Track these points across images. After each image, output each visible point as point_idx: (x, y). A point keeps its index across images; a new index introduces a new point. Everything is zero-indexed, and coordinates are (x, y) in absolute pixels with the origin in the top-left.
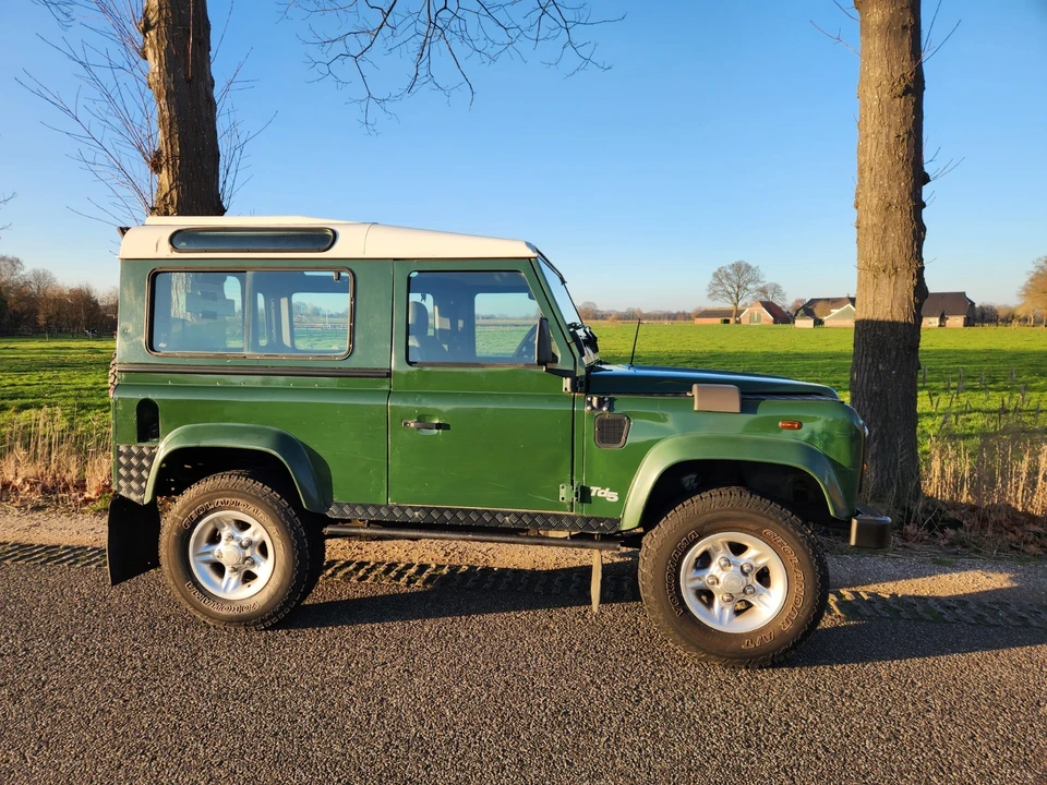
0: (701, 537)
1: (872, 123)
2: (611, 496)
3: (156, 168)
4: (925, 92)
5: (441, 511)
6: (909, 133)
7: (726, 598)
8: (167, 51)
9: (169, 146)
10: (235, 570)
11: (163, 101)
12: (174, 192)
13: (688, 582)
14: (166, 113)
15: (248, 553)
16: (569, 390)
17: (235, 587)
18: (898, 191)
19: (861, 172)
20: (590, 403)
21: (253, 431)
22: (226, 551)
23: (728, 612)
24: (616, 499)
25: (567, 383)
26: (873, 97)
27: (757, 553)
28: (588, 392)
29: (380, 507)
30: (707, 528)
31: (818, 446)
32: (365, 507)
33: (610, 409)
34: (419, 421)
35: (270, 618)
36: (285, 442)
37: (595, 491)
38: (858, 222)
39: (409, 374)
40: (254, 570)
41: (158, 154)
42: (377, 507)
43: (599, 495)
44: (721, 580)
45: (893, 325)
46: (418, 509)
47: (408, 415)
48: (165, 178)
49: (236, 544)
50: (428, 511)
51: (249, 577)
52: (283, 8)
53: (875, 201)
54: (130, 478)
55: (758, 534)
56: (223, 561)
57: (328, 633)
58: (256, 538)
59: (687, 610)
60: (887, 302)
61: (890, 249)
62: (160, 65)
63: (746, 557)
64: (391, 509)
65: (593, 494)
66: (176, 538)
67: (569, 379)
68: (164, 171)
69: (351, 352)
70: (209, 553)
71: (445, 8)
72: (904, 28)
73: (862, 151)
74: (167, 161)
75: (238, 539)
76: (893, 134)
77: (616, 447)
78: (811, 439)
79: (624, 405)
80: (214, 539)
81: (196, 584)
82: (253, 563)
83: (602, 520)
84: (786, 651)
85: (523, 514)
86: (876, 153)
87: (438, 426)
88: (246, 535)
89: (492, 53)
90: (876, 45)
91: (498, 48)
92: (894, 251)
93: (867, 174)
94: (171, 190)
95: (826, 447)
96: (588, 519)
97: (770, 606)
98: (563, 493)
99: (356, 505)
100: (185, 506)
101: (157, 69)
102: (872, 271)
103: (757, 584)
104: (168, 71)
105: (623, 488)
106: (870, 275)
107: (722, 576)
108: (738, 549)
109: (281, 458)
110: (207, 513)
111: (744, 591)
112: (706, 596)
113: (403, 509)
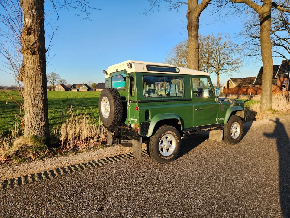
2: (222, 119)
3: (29, 34)
7: (234, 133)
10: (166, 149)
11: (34, 11)
12: (38, 44)
14: (35, 15)
17: (167, 153)
25: (217, 99)
32: (190, 128)
33: (222, 104)
34: (198, 109)
44: (234, 130)
46: (198, 127)
48: (33, 37)
49: (168, 142)
54: (144, 131)
59: (232, 136)
64: (194, 128)
65: (220, 119)
69: (185, 95)
74: (35, 32)
77: (223, 110)
81: (161, 154)
82: (170, 146)
83: (221, 123)
85: (212, 125)
87: (201, 109)
88: (168, 140)
97: (238, 133)
98: (217, 120)
99: (188, 128)
100: (159, 135)
105: (224, 117)
108: (234, 125)
110: (163, 136)
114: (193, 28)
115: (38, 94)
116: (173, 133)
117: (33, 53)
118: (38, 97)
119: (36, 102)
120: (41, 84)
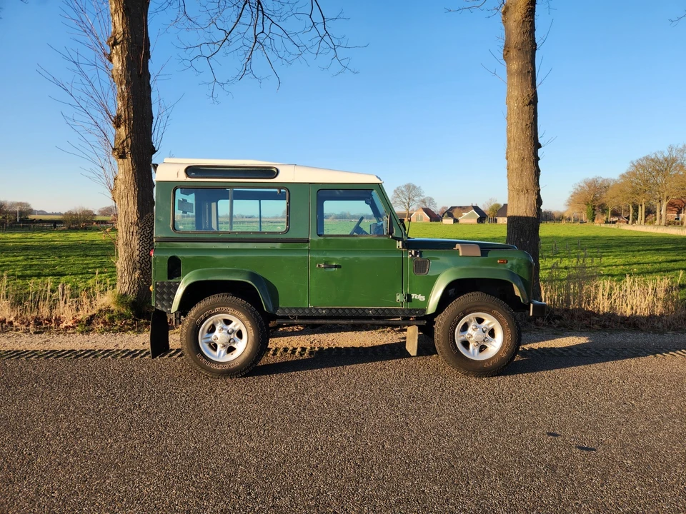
0: (465, 316)
1: (514, 118)
2: (422, 298)
3: (118, 126)
4: (538, 104)
5: (337, 309)
6: (532, 123)
7: (476, 344)
8: (128, 58)
9: (127, 113)
10: (224, 346)
11: (123, 87)
12: (129, 140)
13: (459, 337)
14: (126, 94)
15: (232, 336)
16: (401, 247)
17: (224, 355)
18: (527, 153)
19: (509, 141)
20: (411, 253)
21: (237, 271)
22: (219, 336)
23: (477, 350)
24: (424, 299)
25: (399, 244)
26: (514, 105)
27: (490, 321)
28: (408, 249)
29: (305, 308)
30: (467, 311)
31: (515, 271)
32: (296, 309)
33: (421, 256)
34: (325, 264)
35: (245, 370)
36: (254, 276)
37: (414, 296)
38: (508, 166)
39: (319, 241)
40: (235, 346)
41: (119, 117)
42: (303, 309)
43: (416, 298)
44: (474, 336)
45: (527, 218)
46: (325, 309)
47: (319, 261)
48: (123, 131)
49: (226, 332)
50: (330, 309)
51: (231, 350)
52: (166, 27)
53: (516, 156)
54: (164, 299)
55: (490, 312)
56: (217, 342)
57: (275, 377)
58: (237, 328)
59: (458, 351)
60: (524, 207)
61: (524, 181)
62: (122, 66)
63: (484, 324)
64: (310, 309)
65: (413, 298)
66: (192, 330)
67: (401, 242)
68: (123, 127)
69: (288, 230)
70: (209, 338)
71: (263, 32)
72: (528, 72)
73: (509, 131)
74: (125, 121)
75: (226, 329)
76: (524, 124)
77: (424, 274)
78: (512, 268)
79: (427, 254)
80: (212, 329)
81: (203, 354)
82: (234, 342)
83: (418, 310)
84: (504, 367)
85: (378, 309)
86: (516, 133)
87: (336, 266)
88: (230, 327)
89: (289, 59)
90: (515, 80)
91: (292, 57)
92: (526, 181)
93: (512, 143)
94: (127, 138)
95: (518, 271)
96: (411, 310)
97: (495, 346)
98: (398, 298)
99: (292, 308)
100: (197, 312)
101: (121, 68)
102: (515, 191)
103: (489, 337)
104: (128, 69)
105: (427, 294)
106: (515, 194)
107: (474, 334)
108: (480, 321)
109: (254, 285)
110: (210, 316)
111: (484, 341)
112: (466, 344)
113: (317, 310)
114: (513, 53)
115: (131, 223)
116: (236, 312)
117: (122, 156)
118: (132, 230)
119: (128, 237)
120: (136, 207)
